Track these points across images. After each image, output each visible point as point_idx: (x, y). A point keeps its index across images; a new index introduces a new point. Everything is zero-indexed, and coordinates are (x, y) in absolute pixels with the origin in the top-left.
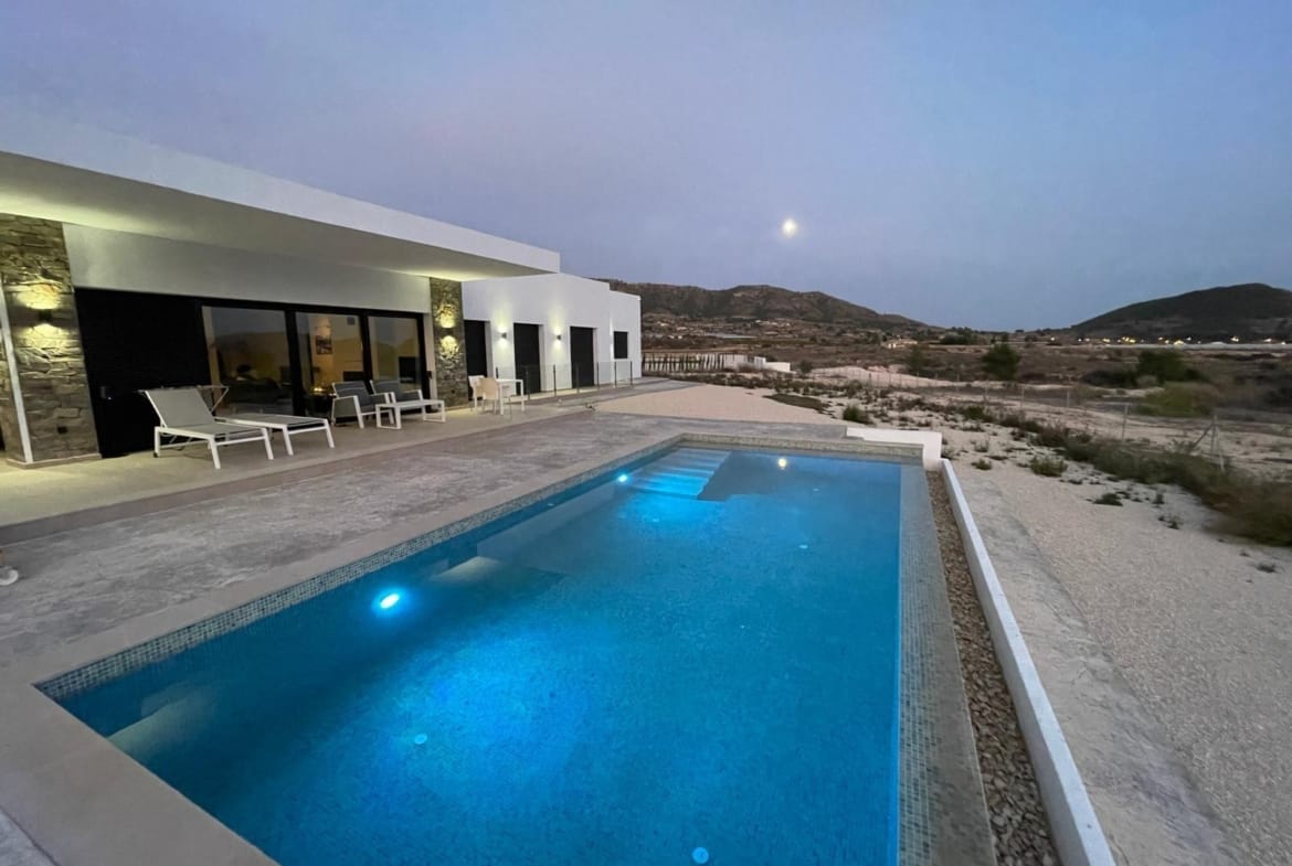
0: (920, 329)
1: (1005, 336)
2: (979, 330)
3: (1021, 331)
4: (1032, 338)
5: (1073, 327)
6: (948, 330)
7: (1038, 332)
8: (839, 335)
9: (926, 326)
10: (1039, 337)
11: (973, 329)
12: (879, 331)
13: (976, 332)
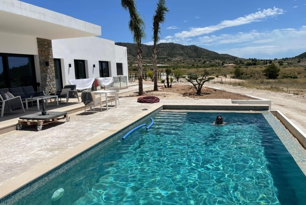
0: (236, 60)
1: (270, 61)
2: (260, 59)
3: (276, 59)
4: (281, 62)
5: (296, 57)
6: (247, 60)
7: (283, 59)
8: (204, 63)
9: (239, 58)
10: (283, 61)
11: (258, 59)
12: (219, 61)
13: (259, 60)
